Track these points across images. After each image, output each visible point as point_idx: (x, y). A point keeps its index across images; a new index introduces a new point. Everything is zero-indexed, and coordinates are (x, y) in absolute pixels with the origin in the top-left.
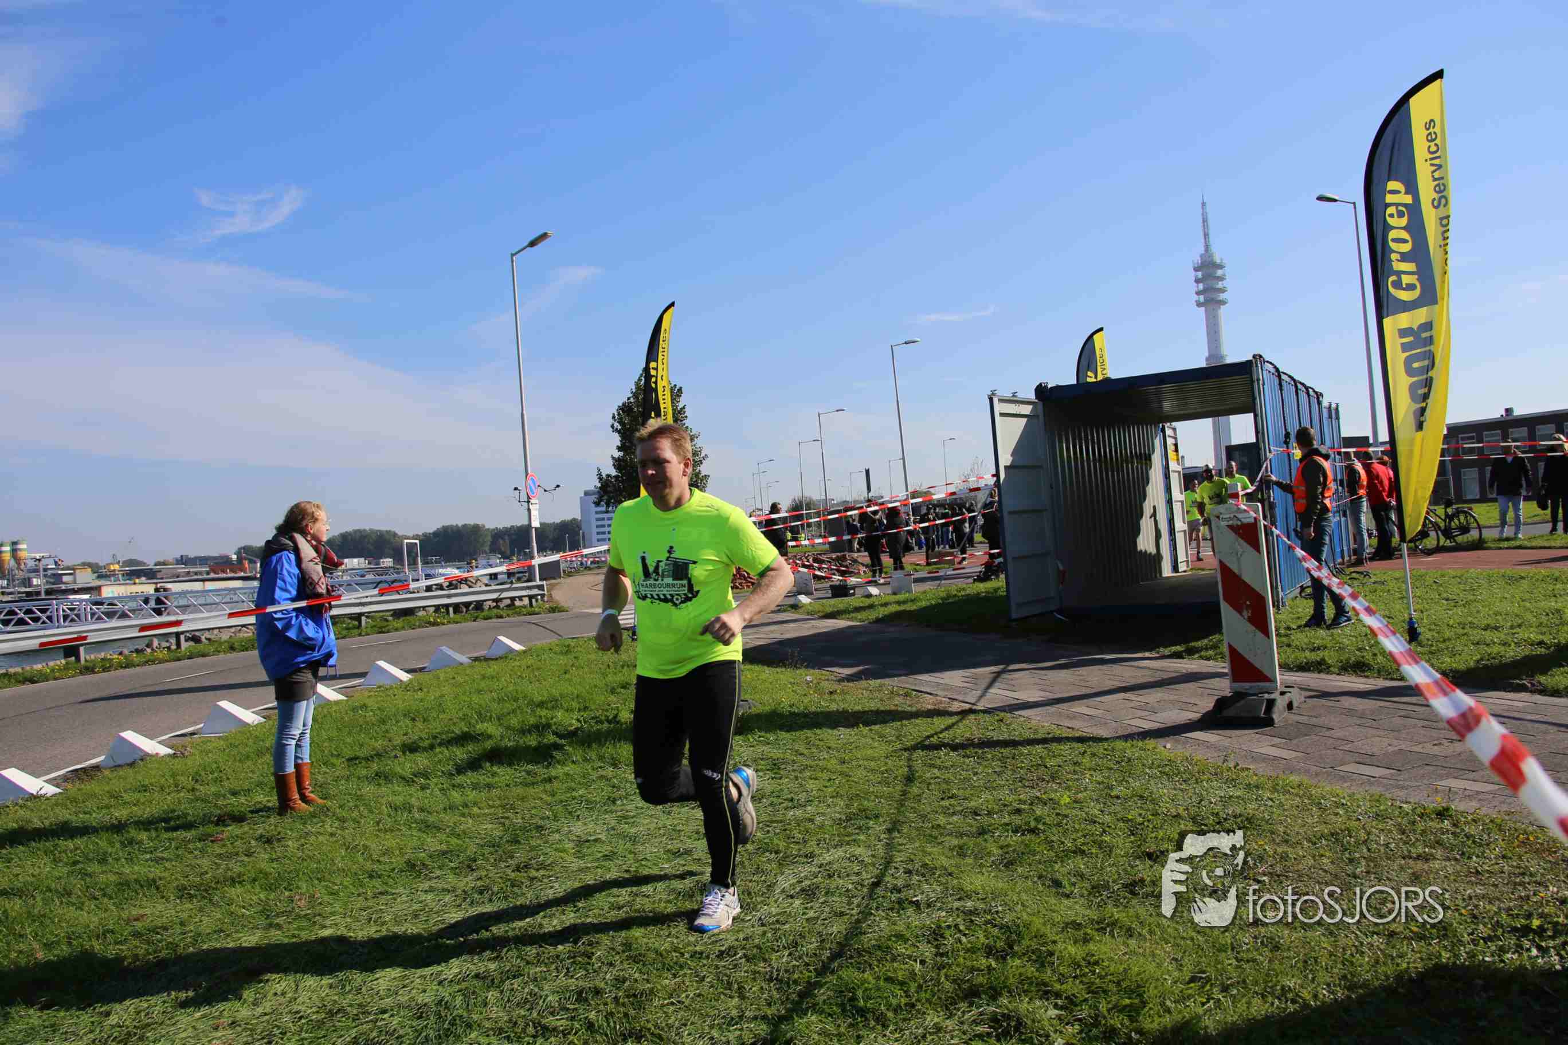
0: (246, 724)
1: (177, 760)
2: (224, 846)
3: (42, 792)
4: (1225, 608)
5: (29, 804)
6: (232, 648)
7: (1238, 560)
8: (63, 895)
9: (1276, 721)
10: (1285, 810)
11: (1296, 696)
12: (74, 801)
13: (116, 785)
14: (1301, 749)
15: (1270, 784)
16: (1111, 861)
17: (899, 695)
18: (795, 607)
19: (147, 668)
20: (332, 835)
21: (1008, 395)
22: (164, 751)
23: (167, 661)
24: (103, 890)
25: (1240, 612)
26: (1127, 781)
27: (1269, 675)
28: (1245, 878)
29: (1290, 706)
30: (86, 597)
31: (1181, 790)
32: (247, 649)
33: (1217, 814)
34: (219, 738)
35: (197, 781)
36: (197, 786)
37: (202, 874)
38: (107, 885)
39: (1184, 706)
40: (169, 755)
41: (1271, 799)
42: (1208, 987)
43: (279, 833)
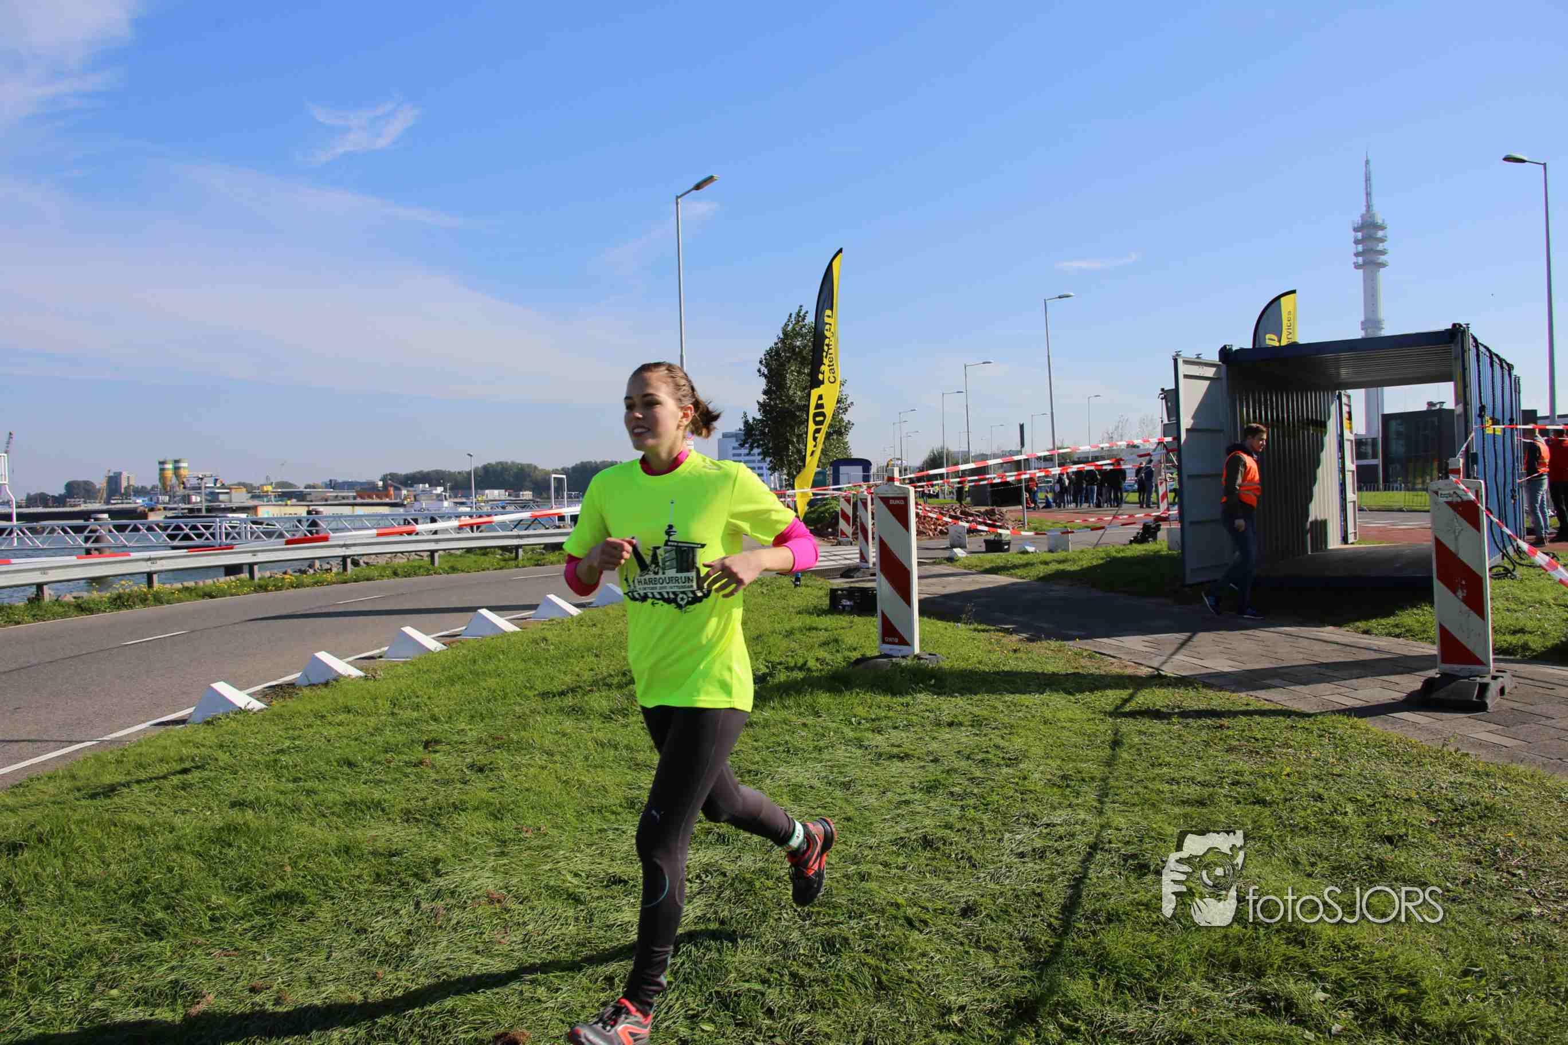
0: (430, 650)
1: (371, 683)
2: (438, 772)
3: (249, 707)
4: (1438, 586)
5: (238, 717)
6: (395, 574)
7: (1456, 539)
8: (293, 811)
9: (1489, 706)
10: (1523, 801)
11: (1506, 680)
12: (281, 716)
13: (319, 705)
14: (1522, 737)
15: (1499, 773)
16: (1349, 842)
17: (1083, 658)
18: (951, 560)
19: (317, 589)
20: (543, 768)
21: (1192, 356)
22: (355, 673)
23: (334, 583)
24: (331, 808)
25: (1455, 592)
26: (1347, 761)
27: (1482, 659)
28: (1497, 869)
29: (1502, 691)
30: (244, 516)
31: (1405, 772)
32: (409, 575)
33: (1452, 800)
34: (405, 663)
35: (395, 705)
36: (396, 711)
37: (423, 799)
38: (335, 804)
39: (1385, 684)
40: (361, 677)
41: (1506, 789)
42: (1483, 982)
43: (491, 763)
